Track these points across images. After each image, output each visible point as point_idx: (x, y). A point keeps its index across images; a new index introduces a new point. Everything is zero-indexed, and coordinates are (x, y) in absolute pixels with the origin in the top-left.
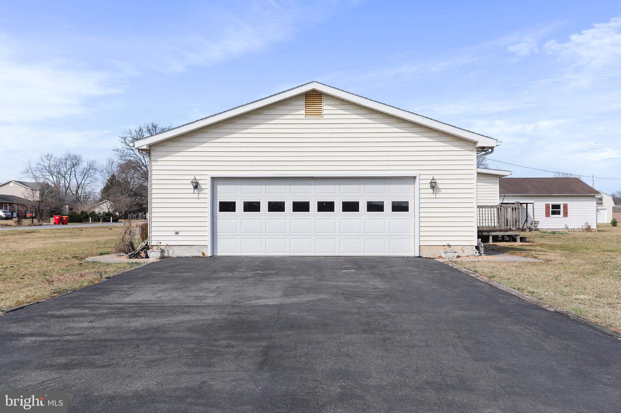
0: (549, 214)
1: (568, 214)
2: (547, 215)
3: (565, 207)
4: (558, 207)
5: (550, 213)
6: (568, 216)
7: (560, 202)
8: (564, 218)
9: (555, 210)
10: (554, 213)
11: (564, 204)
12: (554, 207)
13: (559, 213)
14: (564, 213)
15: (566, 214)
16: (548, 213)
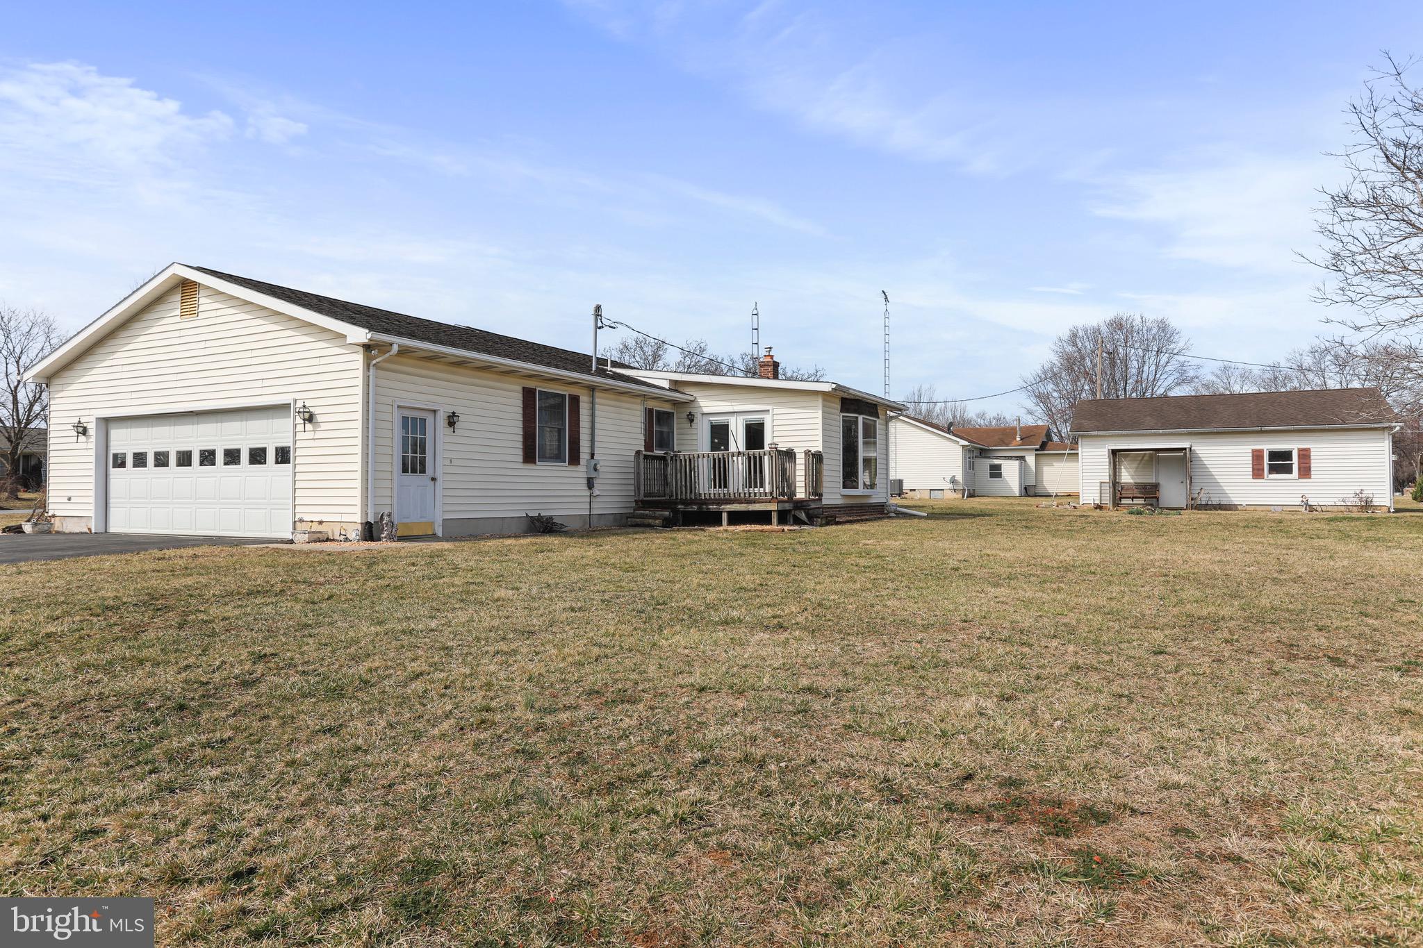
0: (1260, 472)
1: (1312, 473)
2: (1257, 473)
3: (1305, 455)
4: (1287, 455)
5: (1263, 470)
6: (1312, 476)
7: (1292, 445)
8: (1300, 480)
9: (1280, 462)
10: (1274, 469)
11: (1300, 450)
12: (1274, 455)
13: (1288, 469)
14: (1299, 469)
15: (1305, 472)
16: (1258, 470)
